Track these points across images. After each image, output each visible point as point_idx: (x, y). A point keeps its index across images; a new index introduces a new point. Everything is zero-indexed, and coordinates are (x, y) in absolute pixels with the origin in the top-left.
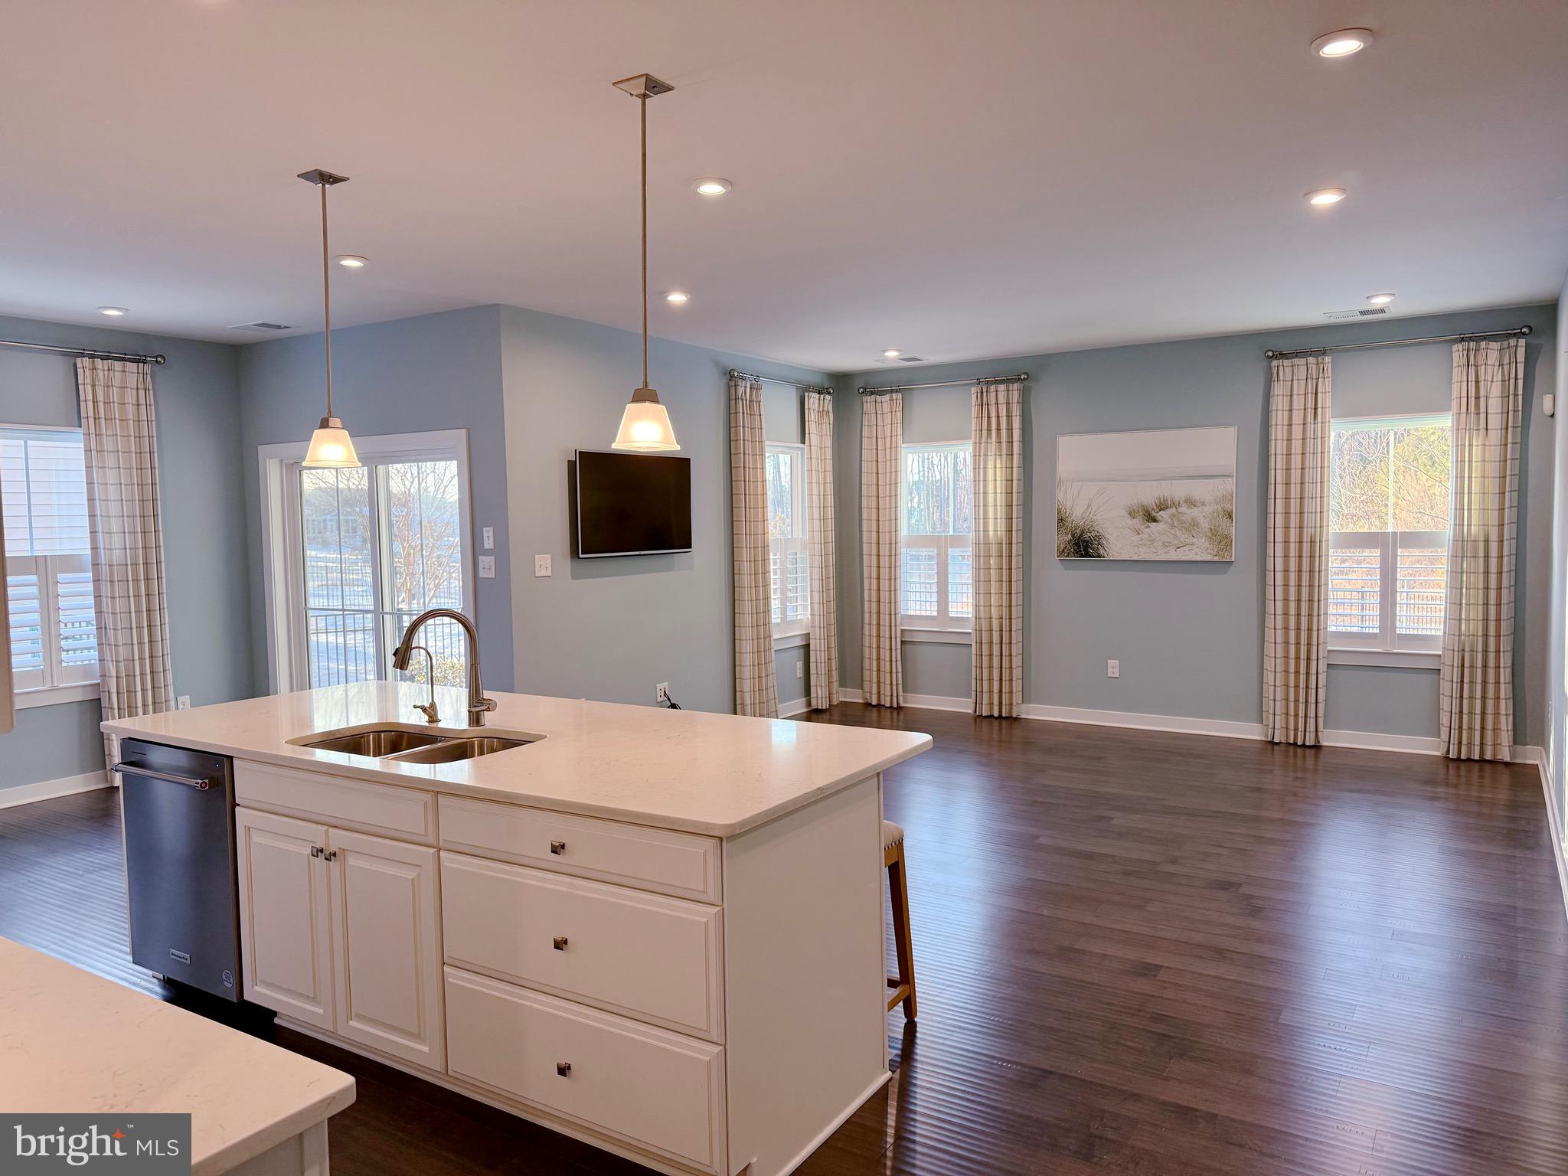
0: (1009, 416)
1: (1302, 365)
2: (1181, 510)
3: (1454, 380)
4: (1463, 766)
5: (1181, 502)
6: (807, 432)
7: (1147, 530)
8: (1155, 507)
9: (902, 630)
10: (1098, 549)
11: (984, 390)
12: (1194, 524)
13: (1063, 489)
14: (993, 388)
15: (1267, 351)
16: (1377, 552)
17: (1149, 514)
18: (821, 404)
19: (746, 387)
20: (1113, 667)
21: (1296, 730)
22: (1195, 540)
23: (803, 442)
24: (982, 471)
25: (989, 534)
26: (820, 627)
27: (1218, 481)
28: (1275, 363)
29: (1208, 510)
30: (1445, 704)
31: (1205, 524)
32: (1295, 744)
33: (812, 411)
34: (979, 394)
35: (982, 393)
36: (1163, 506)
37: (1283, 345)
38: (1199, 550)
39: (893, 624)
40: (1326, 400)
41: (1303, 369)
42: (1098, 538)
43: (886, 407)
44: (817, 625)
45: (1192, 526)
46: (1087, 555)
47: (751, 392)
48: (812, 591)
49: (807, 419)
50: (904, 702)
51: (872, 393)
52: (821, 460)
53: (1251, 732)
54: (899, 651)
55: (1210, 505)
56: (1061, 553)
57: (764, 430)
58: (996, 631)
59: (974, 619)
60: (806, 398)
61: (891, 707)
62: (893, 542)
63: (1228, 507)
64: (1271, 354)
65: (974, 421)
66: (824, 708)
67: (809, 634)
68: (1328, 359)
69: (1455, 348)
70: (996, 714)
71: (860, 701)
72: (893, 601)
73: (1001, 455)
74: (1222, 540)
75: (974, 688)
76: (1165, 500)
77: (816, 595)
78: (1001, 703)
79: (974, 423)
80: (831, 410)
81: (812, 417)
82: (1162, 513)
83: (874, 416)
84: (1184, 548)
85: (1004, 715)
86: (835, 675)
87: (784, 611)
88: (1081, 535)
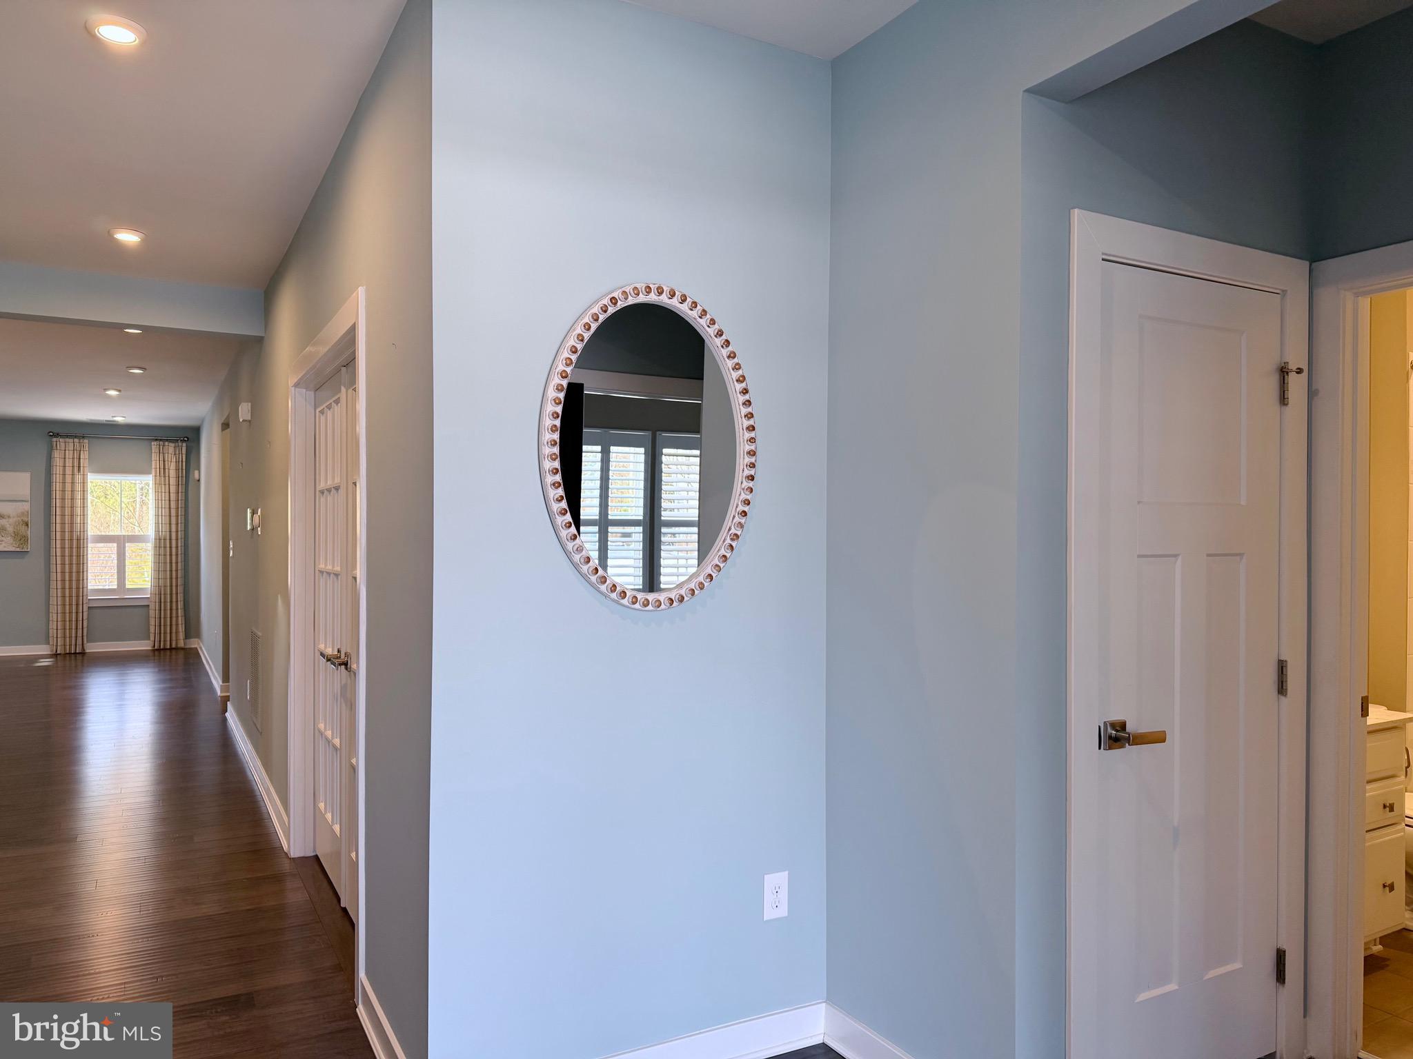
1: (70, 442)
3: (153, 459)
4: (162, 652)
15: (49, 433)
16: (115, 545)
21: (70, 644)
22: (5, 540)
27: (19, 503)
28: (55, 439)
29: (12, 520)
30: (152, 622)
31: (11, 529)
32: (71, 653)
37: (57, 430)
38: (8, 545)
40: (85, 463)
55: (14, 518)
63: (25, 519)
64: (52, 434)
68: (86, 441)
69: (153, 443)
74: (22, 539)
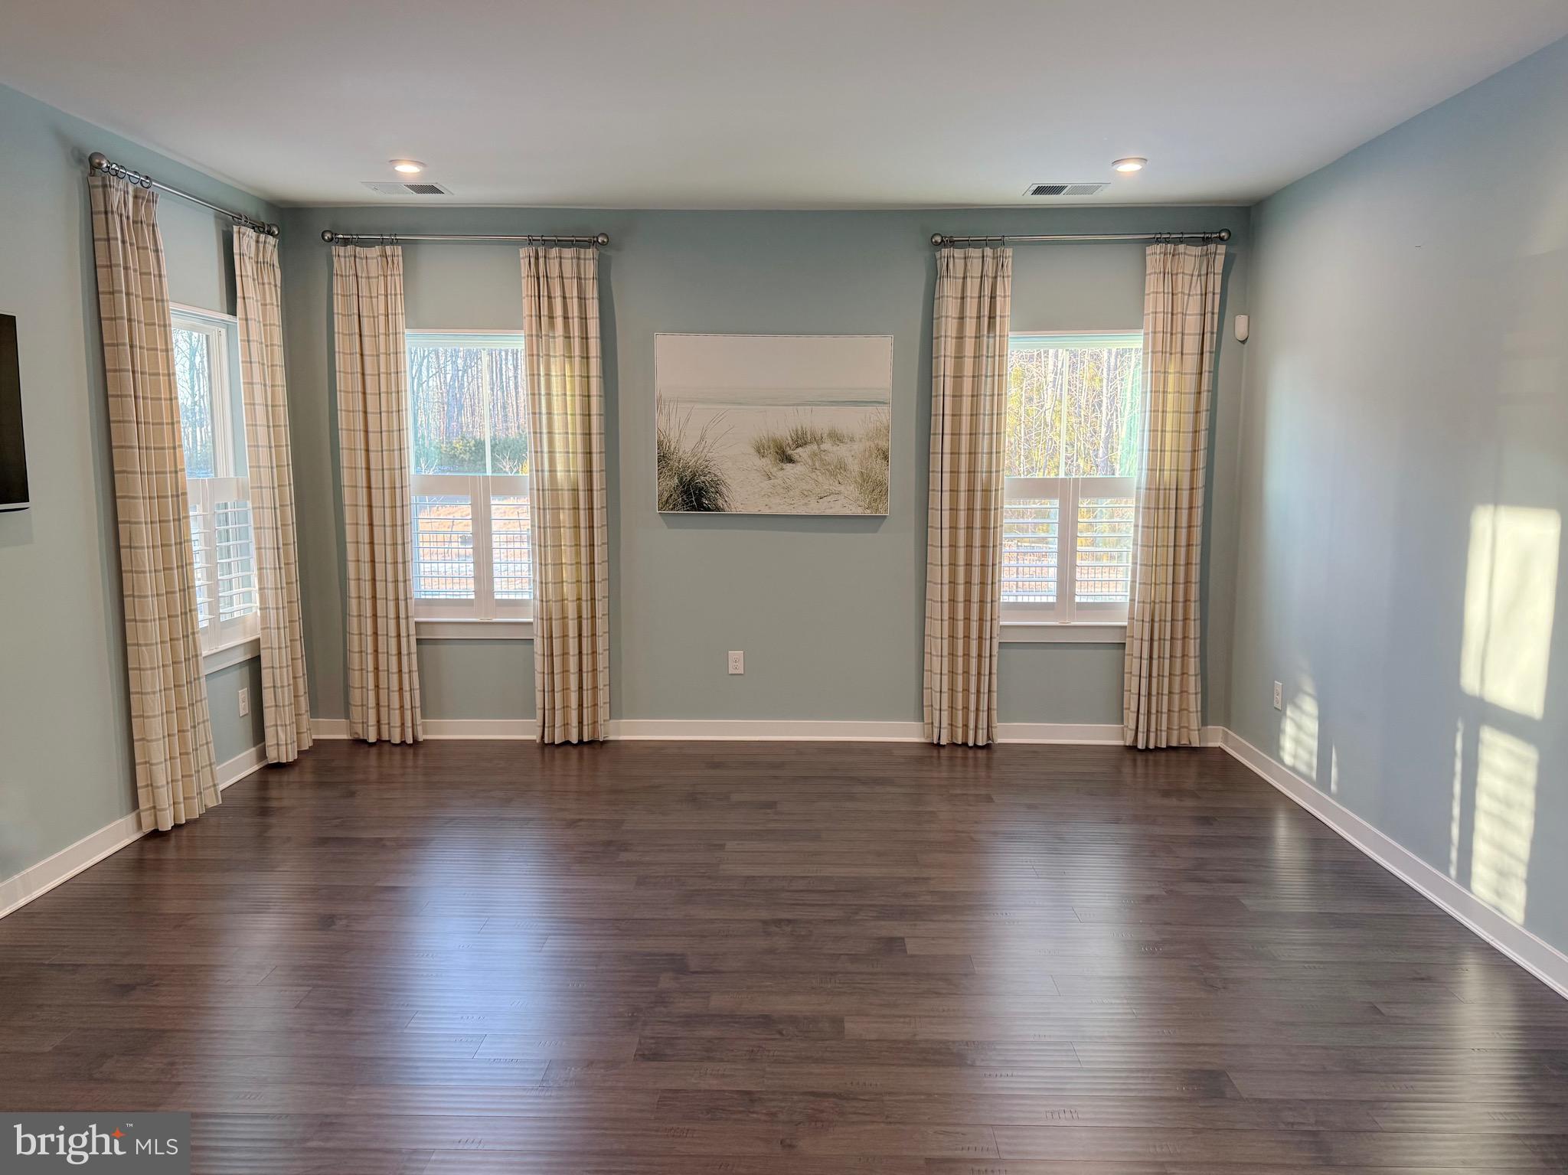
0: (582, 299)
1: (976, 258)
2: (823, 446)
3: (1149, 290)
5: (825, 436)
6: (239, 294)
7: (780, 474)
8: (791, 443)
9: (416, 623)
10: (715, 499)
11: (541, 254)
12: (842, 467)
13: (665, 412)
14: (554, 252)
15: (933, 237)
16: (1056, 504)
17: (783, 452)
18: (261, 249)
19: (126, 192)
20: (736, 661)
21: (966, 726)
22: (842, 488)
23: (233, 312)
24: (542, 379)
25: (556, 475)
26: (279, 628)
27: (870, 409)
28: (945, 252)
29: (858, 447)
30: (1132, 684)
31: (854, 467)
32: (965, 744)
33: (246, 258)
34: (532, 260)
35: (537, 258)
36: (801, 441)
37: (950, 229)
38: (848, 501)
39: (402, 615)
40: (1004, 307)
41: (977, 263)
42: (716, 483)
43: (374, 267)
44: (273, 625)
45: (839, 469)
46: (701, 507)
47: (135, 204)
48: (260, 569)
49: (238, 272)
50: (425, 732)
51: (346, 242)
52: (267, 346)
53: (907, 732)
54: (414, 657)
55: (861, 441)
56: (664, 504)
57: (165, 280)
58: (572, 619)
59: (538, 603)
60: (236, 236)
61: (403, 743)
62: (398, 485)
63: (883, 444)
64: (939, 239)
65: (525, 302)
66: (291, 760)
67: (258, 640)
68: (1009, 252)
69: (1149, 250)
70: (575, 740)
71: (345, 737)
72: (401, 578)
73: (570, 357)
74: (876, 488)
75: (539, 704)
76: (804, 433)
77: (270, 575)
78: (581, 722)
79: (527, 306)
80: (276, 264)
81: (245, 269)
82: (800, 450)
83: (352, 279)
84: (829, 499)
85: (586, 739)
86: (304, 702)
87: (213, 608)
88: (692, 479)
